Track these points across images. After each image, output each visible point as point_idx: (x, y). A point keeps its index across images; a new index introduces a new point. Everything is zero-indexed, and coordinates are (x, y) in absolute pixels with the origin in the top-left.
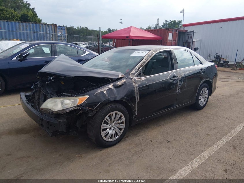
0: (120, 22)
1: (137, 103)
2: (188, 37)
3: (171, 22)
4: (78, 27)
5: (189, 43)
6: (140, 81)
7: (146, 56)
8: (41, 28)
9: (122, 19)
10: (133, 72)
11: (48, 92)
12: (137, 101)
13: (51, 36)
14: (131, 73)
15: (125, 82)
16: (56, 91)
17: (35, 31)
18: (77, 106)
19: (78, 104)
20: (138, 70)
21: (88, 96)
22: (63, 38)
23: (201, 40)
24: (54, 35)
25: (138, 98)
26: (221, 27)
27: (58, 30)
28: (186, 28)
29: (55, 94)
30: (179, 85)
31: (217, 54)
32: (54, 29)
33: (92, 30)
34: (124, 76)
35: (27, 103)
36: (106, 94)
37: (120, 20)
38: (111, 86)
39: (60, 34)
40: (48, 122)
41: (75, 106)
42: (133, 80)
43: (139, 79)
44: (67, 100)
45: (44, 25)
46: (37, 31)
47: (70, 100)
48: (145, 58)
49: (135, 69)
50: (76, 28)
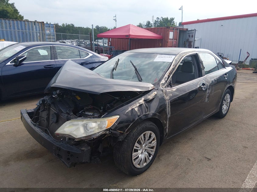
0: (114, 20)
1: (168, 119)
2: (189, 36)
3: (163, 19)
4: (63, 24)
5: (190, 42)
6: (172, 92)
7: (174, 61)
8: (27, 26)
9: (116, 16)
10: (163, 81)
11: (62, 110)
12: (169, 116)
13: (38, 34)
14: (161, 83)
15: (156, 95)
16: (72, 109)
17: (20, 29)
18: (105, 130)
19: (106, 128)
20: (168, 79)
21: (118, 117)
22: (51, 37)
23: (201, 39)
24: (41, 33)
25: (170, 113)
26: (222, 25)
27: (46, 28)
28: (185, 27)
29: (72, 113)
30: (208, 93)
31: (219, 53)
32: (42, 27)
33: (79, 28)
34: (155, 87)
35: (34, 124)
36: (137, 111)
37: (114, 17)
38: (142, 101)
39: (48, 32)
40: (69, 152)
41: (104, 130)
42: (164, 91)
43: (170, 90)
44: (93, 122)
45: (26, 23)
46: (22, 29)
47: (96, 122)
48: (173, 64)
49: (164, 78)
50: (61, 26)
